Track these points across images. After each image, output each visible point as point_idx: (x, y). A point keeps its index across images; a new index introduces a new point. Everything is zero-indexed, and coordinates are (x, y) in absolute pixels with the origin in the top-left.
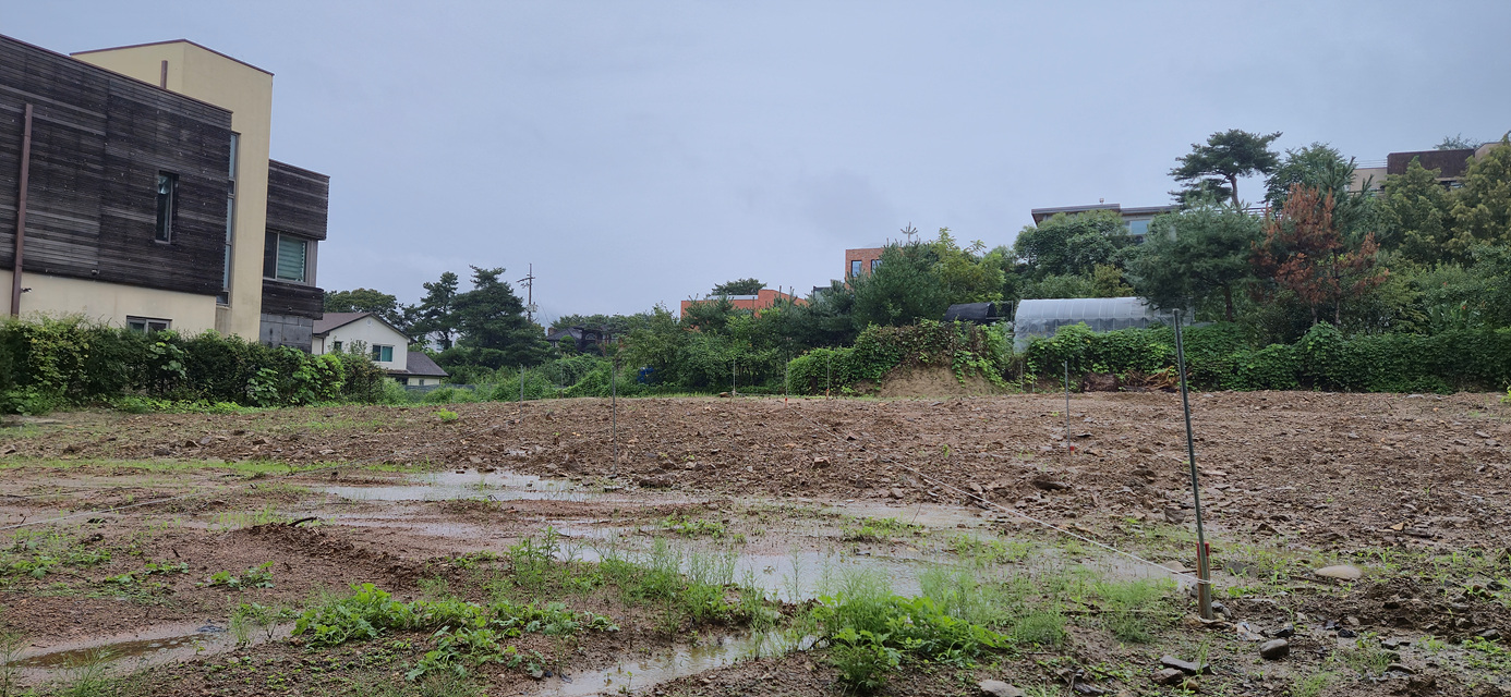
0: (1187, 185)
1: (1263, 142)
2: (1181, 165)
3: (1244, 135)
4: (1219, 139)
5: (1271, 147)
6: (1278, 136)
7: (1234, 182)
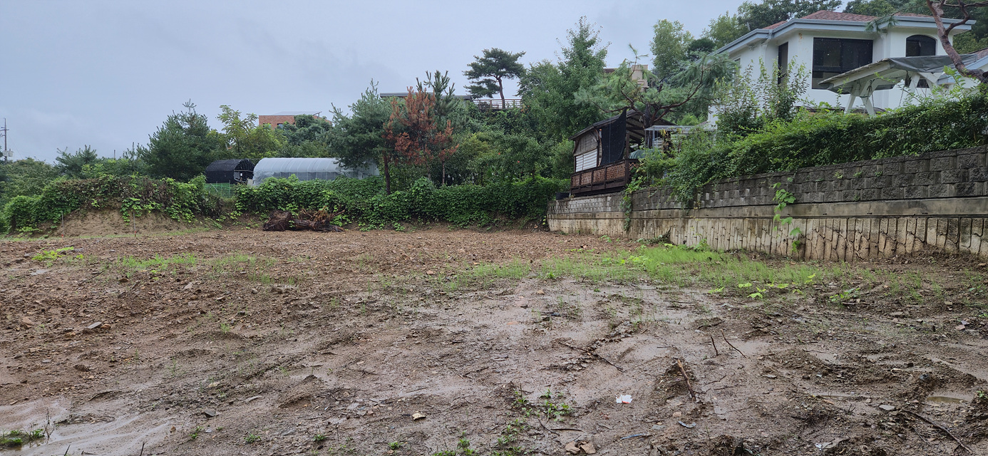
0: (473, 82)
1: (516, 57)
2: (471, 69)
3: (501, 52)
4: (488, 54)
5: (519, 61)
6: (524, 54)
7: (500, 81)
